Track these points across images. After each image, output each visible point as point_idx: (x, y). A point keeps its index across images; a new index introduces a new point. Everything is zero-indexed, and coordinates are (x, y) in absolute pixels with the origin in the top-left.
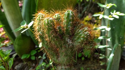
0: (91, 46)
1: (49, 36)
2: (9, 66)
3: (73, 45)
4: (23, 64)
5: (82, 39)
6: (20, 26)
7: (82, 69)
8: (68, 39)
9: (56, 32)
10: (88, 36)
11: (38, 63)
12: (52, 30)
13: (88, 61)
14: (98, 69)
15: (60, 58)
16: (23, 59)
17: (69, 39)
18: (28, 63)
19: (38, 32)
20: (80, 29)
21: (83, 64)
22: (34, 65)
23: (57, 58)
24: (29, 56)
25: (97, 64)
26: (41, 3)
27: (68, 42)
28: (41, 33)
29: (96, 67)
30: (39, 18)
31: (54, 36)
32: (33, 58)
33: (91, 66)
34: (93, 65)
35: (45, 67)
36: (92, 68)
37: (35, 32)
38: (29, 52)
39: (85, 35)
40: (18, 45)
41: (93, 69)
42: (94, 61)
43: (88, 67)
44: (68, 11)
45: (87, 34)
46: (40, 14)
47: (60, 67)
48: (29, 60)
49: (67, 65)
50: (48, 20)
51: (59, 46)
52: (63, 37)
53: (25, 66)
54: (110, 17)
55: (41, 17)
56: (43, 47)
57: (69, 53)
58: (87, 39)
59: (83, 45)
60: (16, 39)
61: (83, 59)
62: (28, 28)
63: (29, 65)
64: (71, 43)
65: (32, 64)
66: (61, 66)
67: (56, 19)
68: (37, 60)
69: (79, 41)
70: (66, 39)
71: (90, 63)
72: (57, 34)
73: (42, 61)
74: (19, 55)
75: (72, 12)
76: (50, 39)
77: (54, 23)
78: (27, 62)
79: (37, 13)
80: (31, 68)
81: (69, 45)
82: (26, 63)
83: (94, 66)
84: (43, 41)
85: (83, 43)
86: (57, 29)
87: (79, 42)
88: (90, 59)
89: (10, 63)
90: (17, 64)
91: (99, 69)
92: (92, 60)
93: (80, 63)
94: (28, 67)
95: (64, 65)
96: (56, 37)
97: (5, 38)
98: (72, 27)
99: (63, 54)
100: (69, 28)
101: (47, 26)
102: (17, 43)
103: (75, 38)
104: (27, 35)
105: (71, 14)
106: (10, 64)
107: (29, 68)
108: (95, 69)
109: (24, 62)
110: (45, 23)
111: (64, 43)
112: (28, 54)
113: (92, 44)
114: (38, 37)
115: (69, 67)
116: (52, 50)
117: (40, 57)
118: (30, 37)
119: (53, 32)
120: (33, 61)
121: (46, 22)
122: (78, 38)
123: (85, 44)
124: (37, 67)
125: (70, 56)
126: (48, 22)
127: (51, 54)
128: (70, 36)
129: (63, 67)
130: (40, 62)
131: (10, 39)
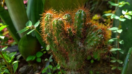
0: (105, 50)
1: (58, 39)
2: (14, 69)
3: (84, 49)
4: (28, 67)
5: (95, 42)
6: (26, 27)
7: (91, 72)
8: (79, 42)
9: (66, 34)
10: (102, 39)
11: (44, 66)
12: (61, 32)
13: (97, 64)
14: (108, 72)
15: (69, 63)
16: (28, 61)
17: (81, 42)
18: (33, 66)
19: (46, 33)
20: (93, 31)
21: (92, 67)
22: (40, 67)
23: (66, 63)
24: (34, 58)
25: (107, 67)
26: (48, 1)
27: (79, 46)
28: (49, 34)
29: (106, 71)
30: (47, 18)
31: (63, 39)
32: (39, 60)
33: (101, 69)
34: (102, 69)
35: (52, 70)
36: (101, 71)
37: (43, 33)
38: (34, 54)
39: (99, 38)
40: (23, 46)
41: (103, 72)
42: (104, 64)
43: (98, 71)
44: (80, 11)
45: (101, 37)
46: (48, 14)
47: (69, 72)
48: (35, 62)
49: (77, 71)
50: (57, 20)
51: (69, 50)
52: (73, 40)
53: (30, 69)
54: (121, 18)
55: (50, 17)
56: (51, 51)
57: (80, 58)
58: (101, 42)
59: (96, 49)
60: (21, 40)
61: (92, 61)
62: (34, 28)
63: (34, 67)
64: (82, 46)
65: (38, 67)
66: (71, 71)
67: (66, 20)
68: (43, 62)
69: (92, 44)
70: (77, 42)
71: (99, 66)
72: (67, 36)
73: (49, 64)
74: (23, 57)
75: (84, 12)
76: (59, 42)
77: (64, 25)
78: (33, 64)
79: (45, 12)
80: (37, 71)
81: (80, 49)
82: (31, 65)
83: (104, 70)
84: (51, 44)
85: (95, 47)
86: (67, 31)
87: (92, 46)
88: (99, 62)
89: (15, 66)
90: (22, 66)
91: (110, 73)
92: (101, 63)
93: (88, 66)
94: (33, 70)
95: (74, 70)
96: (65, 40)
97: (9, 38)
98: (84, 29)
99: (73, 58)
100: (80, 30)
101: (56, 28)
102: (21, 44)
103: (87, 41)
104: (33, 35)
105: (83, 14)
106: (15, 68)
107: (35, 70)
108: (105, 73)
109: (29, 64)
110: (54, 25)
111: (75, 47)
112: (33, 56)
113: (106, 48)
114: (45, 40)
115: (79, 72)
116: (61, 53)
117: (46, 60)
118: (35, 37)
119: (63, 34)
120: (38, 64)
121: (56, 23)
122: (91, 41)
123: (99, 48)
124: (43, 70)
125: (81, 60)
126: (57, 23)
127: (60, 58)
128: (81, 39)
129: (73, 72)
130: (46, 65)
131: (14, 39)
